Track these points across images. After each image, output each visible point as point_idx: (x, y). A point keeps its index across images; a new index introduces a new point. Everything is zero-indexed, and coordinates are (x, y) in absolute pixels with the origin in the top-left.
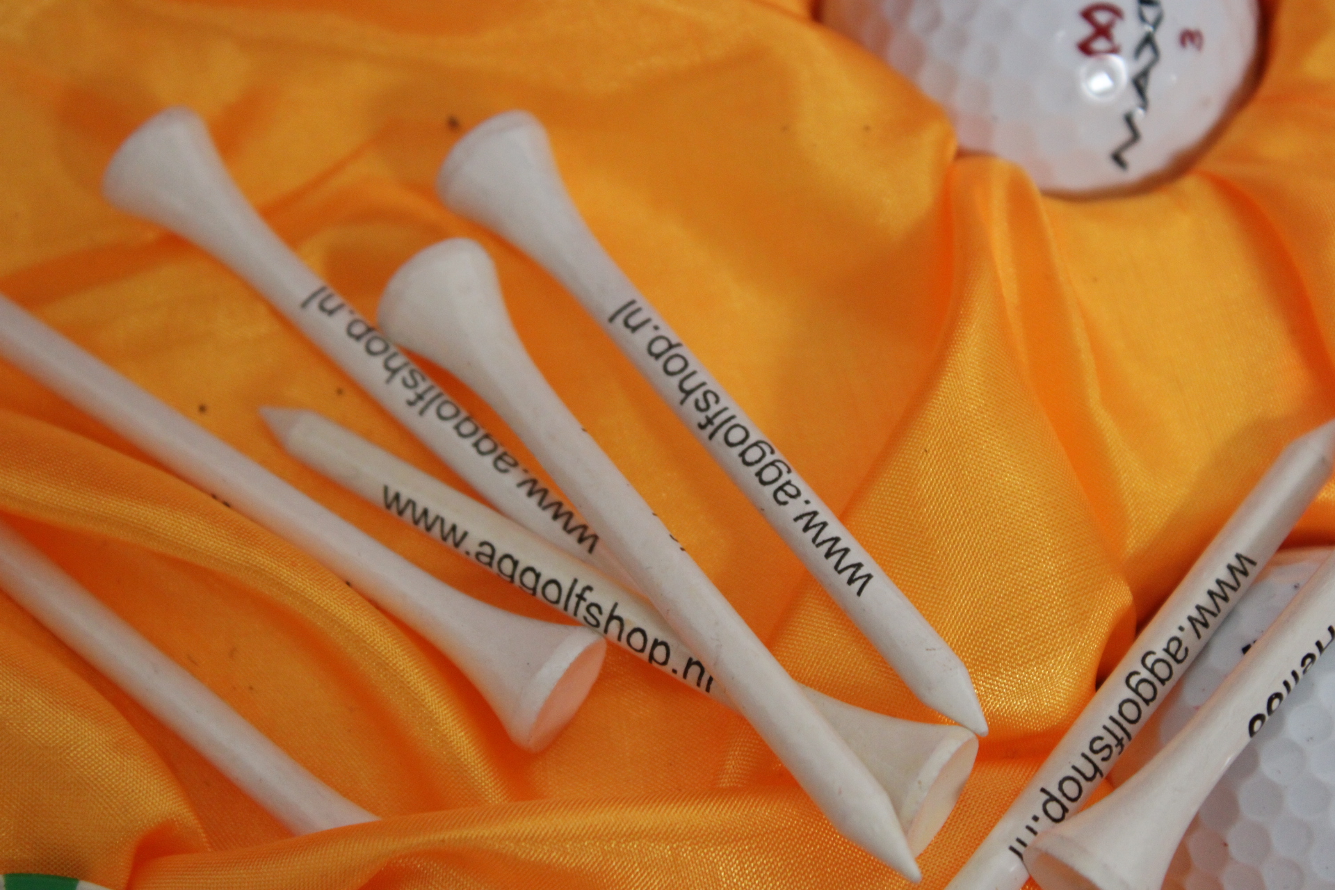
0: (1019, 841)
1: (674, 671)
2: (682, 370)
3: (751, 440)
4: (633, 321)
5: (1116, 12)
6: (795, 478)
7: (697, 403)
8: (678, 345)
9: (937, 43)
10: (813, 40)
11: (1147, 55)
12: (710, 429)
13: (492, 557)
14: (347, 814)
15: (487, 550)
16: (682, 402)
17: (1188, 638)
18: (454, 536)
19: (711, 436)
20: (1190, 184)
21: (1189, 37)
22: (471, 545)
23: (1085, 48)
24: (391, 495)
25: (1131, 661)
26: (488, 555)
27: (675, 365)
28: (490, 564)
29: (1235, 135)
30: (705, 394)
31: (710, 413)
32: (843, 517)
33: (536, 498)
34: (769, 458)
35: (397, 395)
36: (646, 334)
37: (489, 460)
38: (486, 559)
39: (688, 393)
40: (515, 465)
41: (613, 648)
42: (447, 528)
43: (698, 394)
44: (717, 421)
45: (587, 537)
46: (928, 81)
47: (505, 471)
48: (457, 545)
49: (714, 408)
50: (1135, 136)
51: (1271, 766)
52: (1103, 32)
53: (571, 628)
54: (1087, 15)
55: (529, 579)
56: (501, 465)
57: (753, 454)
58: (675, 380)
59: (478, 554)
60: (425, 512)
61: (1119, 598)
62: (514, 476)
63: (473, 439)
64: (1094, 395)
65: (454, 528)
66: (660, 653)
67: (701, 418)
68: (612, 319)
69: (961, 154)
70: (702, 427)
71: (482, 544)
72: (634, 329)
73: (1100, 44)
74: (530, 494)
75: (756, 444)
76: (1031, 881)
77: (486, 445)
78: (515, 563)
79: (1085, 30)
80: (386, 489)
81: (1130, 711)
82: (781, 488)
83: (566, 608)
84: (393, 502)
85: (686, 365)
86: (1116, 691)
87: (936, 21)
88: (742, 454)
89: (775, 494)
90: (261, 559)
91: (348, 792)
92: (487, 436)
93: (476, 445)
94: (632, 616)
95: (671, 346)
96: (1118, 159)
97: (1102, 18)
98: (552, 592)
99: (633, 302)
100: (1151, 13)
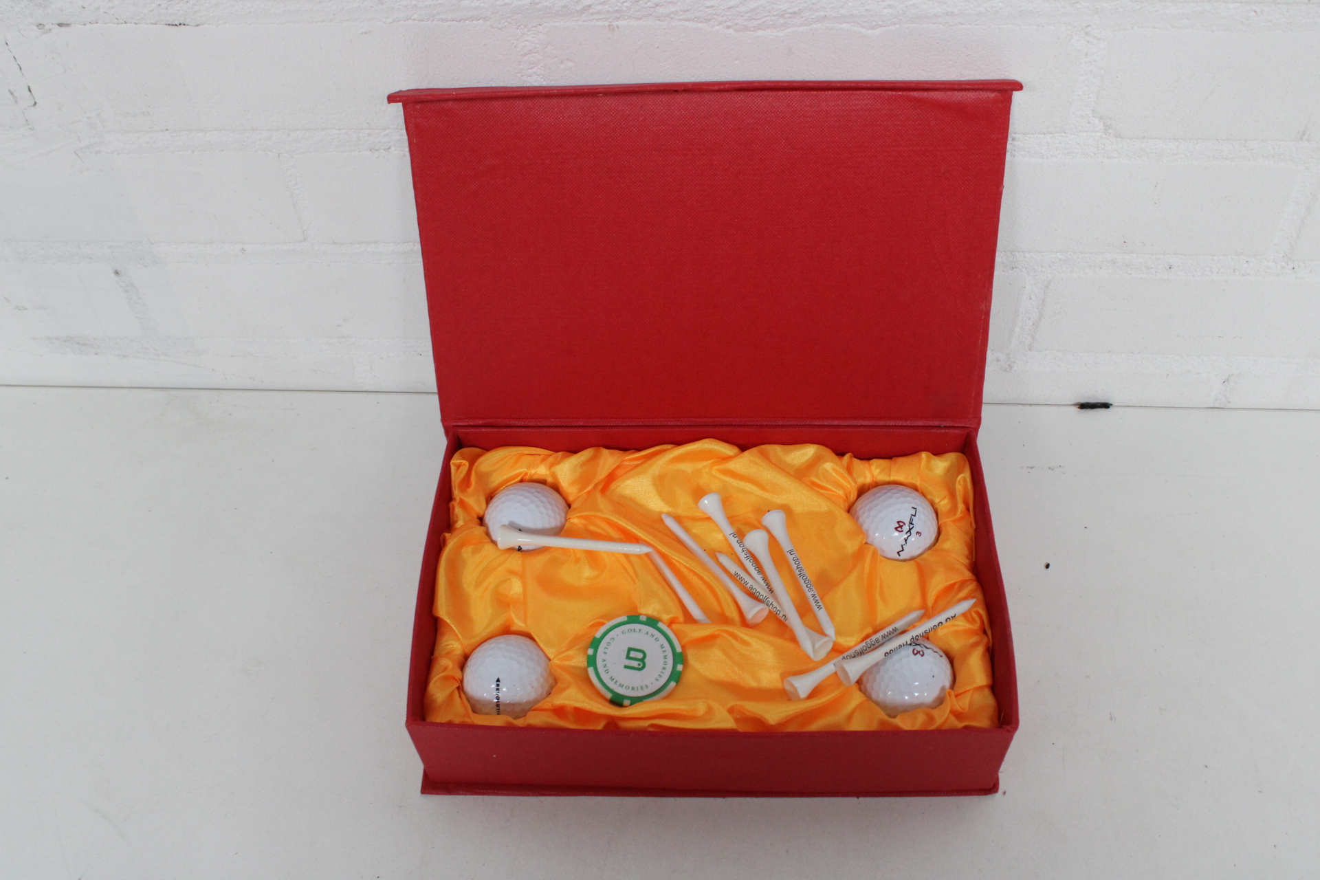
0: (836, 664)
1: (780, 616)
3: (807, 579)
4: (791, 553)
5: (905, 524)
6: (813, 588)
9: (867, 522)
10: (845, 514)
11: (909, 534)
15: (750, 587)
16: (796, 570)
17: (880, 639)
18: (746, 583)
19: (800, 577)
20: (911, 562)
21: (918, 533)
23: (896, 529)
24: (736, 574)
25: (868, 640)
27: (797, 563)
29: (924, 556)
31: (801, 573)
32: (821, 599)
33: (764, 581)
34: (809, 583)
35: (742, 556)
36: (793, 556)
37: (756, 572)
38: (750, 589)
39: (798, 568)
40: (762, 574)
41: (770, 611)
42: (745, 581)
43: (800, 569)
45: (771, 591)
46: (863, 528)
47: (759, 575)
48: (745, 585)
50: (903, 550)
51: (889, 663)
52: (901, 527)
53: (763, 605)
54: (898, 522)
55: (758, 594)
56: (759, 573)
57: (807, 582)
58: (796, 565)
60: (742, 578)
61: (869, 630)
62: (761, 576)
63: (755, 567)
64: (877, 592)
66: (778, 612)
67: (799, 573)
68: (787, 552)
69: (866, 543)
70: (799, 575)
72: (791, 555)
73: (899, 529)
74: (762, 580)
76: (836, 673)
77: (757, 570)
78: (755, 590)
79: (897, 525)
80: (735, 572)
81: (865, 648)
82: (810, 589)
83: (763, 601)
85: (799, 563)
86: (864, 644)
87: (868, 517)
88: (805, 581)
92: (757, 568)
93: (755, 569)
94: (775, 604)
95: (797, 559)
96: (898, 553)
97: (901, 524)
98: (761, 598)
99: (792, 550)
100: (911, 526)
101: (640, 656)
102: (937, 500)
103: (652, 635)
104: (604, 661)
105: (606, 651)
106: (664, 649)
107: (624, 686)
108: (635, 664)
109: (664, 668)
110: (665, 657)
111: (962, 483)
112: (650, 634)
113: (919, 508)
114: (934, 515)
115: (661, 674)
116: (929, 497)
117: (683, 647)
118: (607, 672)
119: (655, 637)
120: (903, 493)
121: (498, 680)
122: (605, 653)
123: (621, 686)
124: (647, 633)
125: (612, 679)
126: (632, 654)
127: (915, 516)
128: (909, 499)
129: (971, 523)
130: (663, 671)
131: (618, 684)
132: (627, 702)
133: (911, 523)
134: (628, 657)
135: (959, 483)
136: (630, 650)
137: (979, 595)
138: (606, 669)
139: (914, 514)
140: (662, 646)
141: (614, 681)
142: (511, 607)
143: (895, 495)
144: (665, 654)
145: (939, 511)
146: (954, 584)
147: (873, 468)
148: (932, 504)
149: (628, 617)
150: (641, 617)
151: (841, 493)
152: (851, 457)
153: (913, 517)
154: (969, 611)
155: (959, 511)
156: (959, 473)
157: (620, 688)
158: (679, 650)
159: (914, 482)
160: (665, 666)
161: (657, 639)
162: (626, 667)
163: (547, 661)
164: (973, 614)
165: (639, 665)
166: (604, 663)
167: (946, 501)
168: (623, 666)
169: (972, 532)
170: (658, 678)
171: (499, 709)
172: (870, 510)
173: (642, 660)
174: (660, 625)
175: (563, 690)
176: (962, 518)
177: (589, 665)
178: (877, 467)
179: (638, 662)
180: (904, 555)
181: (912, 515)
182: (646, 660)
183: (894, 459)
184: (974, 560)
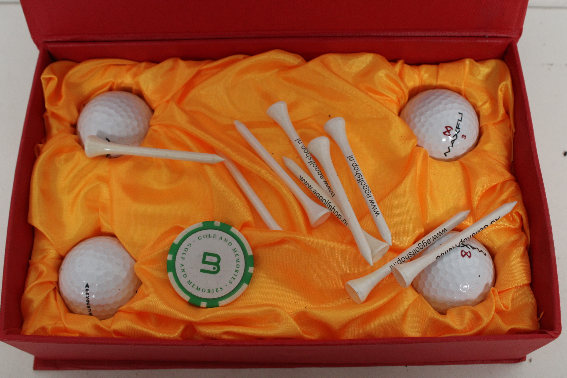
0: (392, 265)
1: (341, 221)
2: (357, 170)
3: (365, 185)
4: (351, 159)
5: (452, 129)
6: (371, 193)
7: (358, 176)
8: (358, 165)
9: (419, 125)
10: (397, 118)
11: (455, 137)
12: (359, 181)
13: (315, 193)
14: (279, 229)
15: (315, 191)
16: (356, 175)
17: (431, 240)
18: (310, 187)
19: (359, 182)
20: (457, 162)
21: (464, 136)
22: (312, 190)
23: (444, 133)
24: (301, 177)
25: (420, 241)
26: (315, 192)
27: (356, 169)
28: (315, 194)
29: (467, 156)
30: (360, 175)
31: (360, 178)
32: (378, 203)
33: (326, 185)
34: (368, 189)
35: (307, 161)
36: (353, 162)
37: (320, 176)
38: (314, 193)
39: (357, 174)
40: (324, 178)
41: (332, 214)
42: (309, 186)
43: (359, 175)
44: (361, 180)
45: (333, 194)
46: (415, 131)
47: (322, 179)
48: (310, 189)
49: (361, 178)
50: (449, 151)
51: (439, 265)
52: (448, 131)
53: (326, 208)
54: (446, 127)
55: (321, 198)
56: (321, 177)
57: (365, 188)
58: (356, 171)
59: (313, 191)
60: (306, 182)
61: (422, 230)
62: (323, 180)
63: (318, 172)
64: (428, 194)
65: (310, 186)
66: (340, 217)
67: (358, 179)
68: (347, 158)
69: (417, 146)
70: (358, 180)
71: (314, 190)
72: (351, 160)
73: (447, 133)
74: (325, 184)
75: (366, 186)
76: (392, 273)
77: (320, 173)
78: (319, 195)
79: (445, 130)
80: (301, 176)
81: (417, 249)
82: (368, 195)
83: (326, 205)
84: (301, 178)
85: (358, 169)
86: (416, 245)
87: (420, 121)
88: (363, 187)
89: (367, 195)
90: (276, 182)
91: (280, 225)
92: (320, 172)
93: (318, 173)
94: (337, 209)
95: (356, 165)
96: (445, 154)
97: (449, 129)
98: (324, 201)
99: (352, 156)
100: (458, 130)
101: (215, 260)
102: (479, 104)
103: (226, 240)
104: (182, 265)
105: (184, 256)
106: (236, 253)
107: (201, 290)
108: (210, 268)
109: (237, 271)
110: (238, 260)
111: (503, 89)
112: (223, 239)
113: (465, 114)
114: (476, 118)
115: (234, 277)
116: (471, 100)
117: (253, 249)
118: (185, 276)
119: (228, 242)
120: (450, 99)
121: (87, 286)
122: (183, 258)
123: (198, 289)
124: (221, 238)
125: (189, 282)
126: (208, 259)
127: (461, 121)
128: (456, 105)
129: (510, 126)
130: (236, 273)
131: (195, 287)
132: (204, 304)
133: (458, 128)
134: (204, 262)
135: (501, 90)
136: (206, 254)
137: (520, 197)
138: (184, 273)
139: (460, 119)
140: (235, 250)
141: (192, 285)
142: (100, 212)
143: (443, 101)
144: (237, 257)
145: (481, 113)
146: (495, 187)
147: (422, 73)
148: (474, 106)
149: (203, 223)
150: (216, 222)
151: (394, 97)
152: (402, 63)
153: (459, 122)
154: (511, 213)
155: (501, 115)
156: (501, 80)
157: (197, 291)
158: (250, 253)
159: (459, 87)
160: (237, 269)
161: (230, 244)
162: (202, 271)
163: (134, 261)
164: (514, 214)
165: (214, 268)
166: (182, 268)
167: (487, 105)
168: (200, 271)
169: (511, 135)
170: (232, 280)
171: (90, 310)
172: (422, 114)
173: (217, 264)
174: (234, 230)
175: (145, 296)
176: (502, 121)
177: (168, 270)
178: (426, 72)
179: (213, 266)
180: (450, 156)
181: (459, 120)
182: (220, 264)
183: (441, 64)
184: (512, 160)
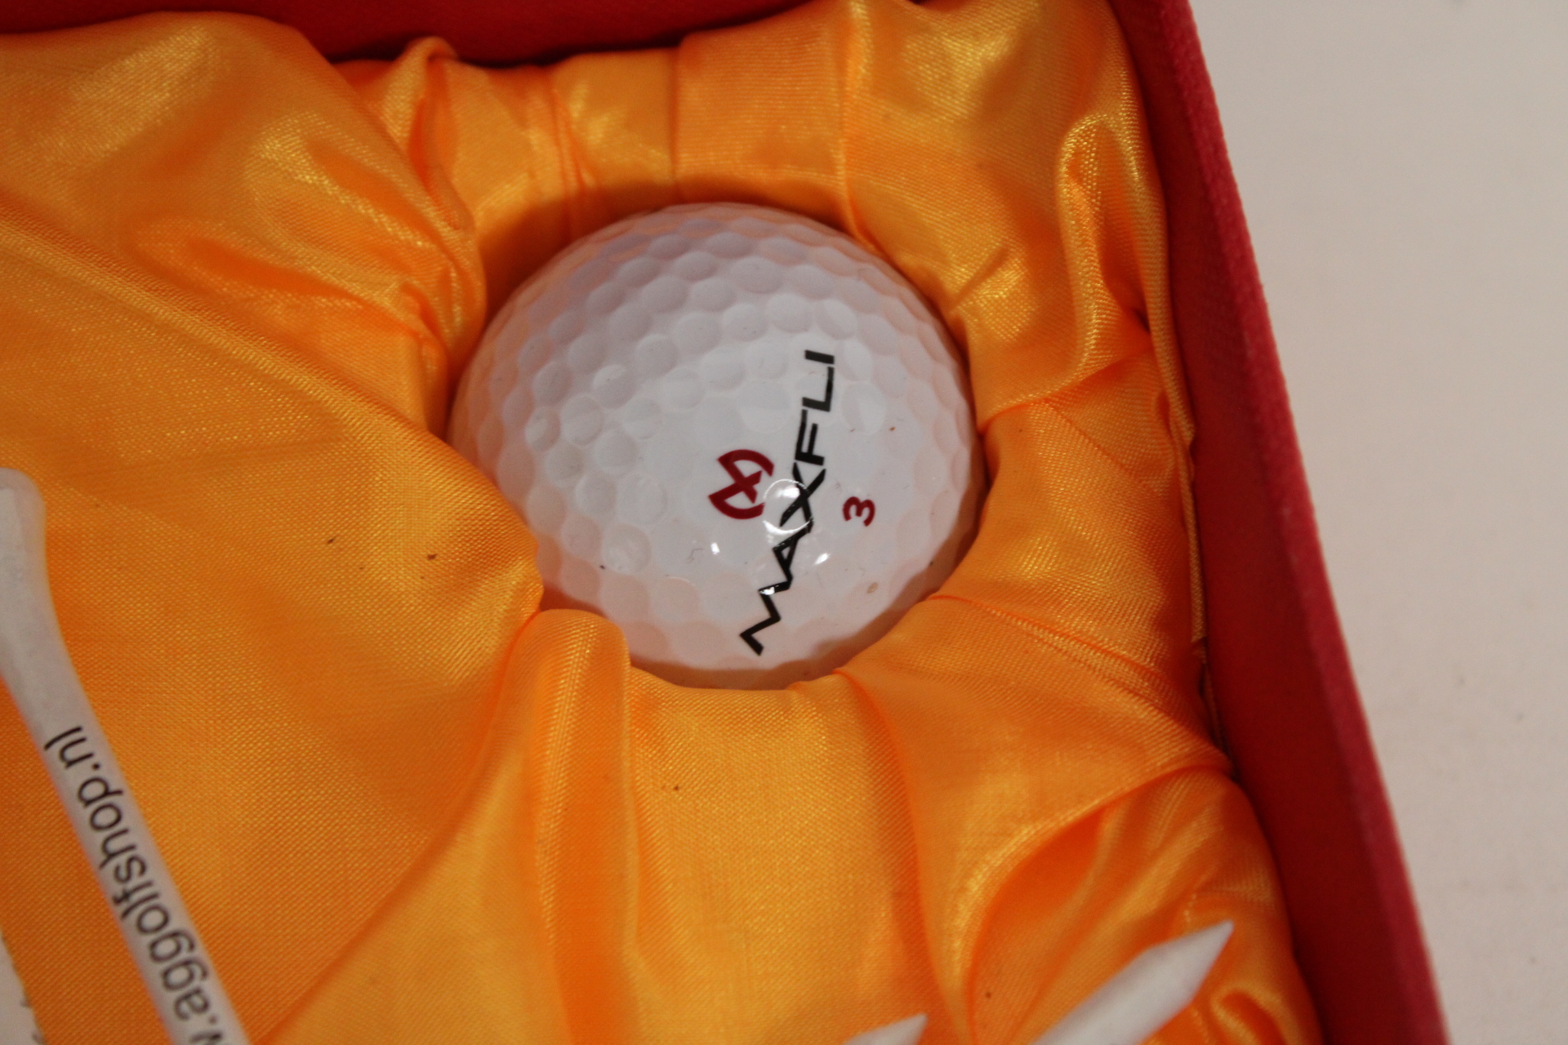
2: (112, 825)
3: (170, 928)
4: (71, 754)
5: (768, 466)
6: (209, 986)
7: (117, 869)
8: (119, 792)
9: (550, 465)
11: (797, 522)
12: (124, 906)
16: (103, 864)
19: (126, 913)
21: (861, 508)
23: (719, 500)
27: (105, 817)
30: (130, 860)
31: (130, 885)
34: (184, 955)
36: (83, 771)
39: (111, 856)
43: (122, 860)
44: (135, 897)
46: (534, 502)
49: (136, 881)
50: (774, 617)
52: (747, 485)
54: (728, 461)
57: (166, 947)
58: (101, 836)
67: (117, 889)
68: (48, 745)
69: (549, 601)
70: (118, 901)
72: (70, 763)
73: (739, 501)
75: (174, 935)
79: (725, 480)
82: (187, 997)
85: (118, 819)
87: (553, 435)
88: (154, 945)
89: (178, 1002)
95: (107, 793)
97: (747, 468)
99: (78, 729)
100: (809, 472)
102: (955, 276)
113: (852, 355)
114: (946, 371)
120: (744, 264)
127: (825, 406)
128: (785, 303)
129: (1164, 406)
133: (806, 455)
135: (1076, 173)
137: (1257, 887)
139: (820, 396)
143: (699, 288)
145: (974, 339)
146: (1087, 828)
147: (576, 108)
152: (432, 59)
153: (814, 416)
154: (1201, 998)
155: (1091, 338)
156: (1078, 102)
159: (813, 176)
164: (1222, 1014)
167: (1011, 277)
169: (1173, 461)
172: (562, 389)
176: (1111, 376)
178: (597, 103)
180: (780, 646)
181: (808, 402)
183: (689, 45)
184: (1198, 632)
